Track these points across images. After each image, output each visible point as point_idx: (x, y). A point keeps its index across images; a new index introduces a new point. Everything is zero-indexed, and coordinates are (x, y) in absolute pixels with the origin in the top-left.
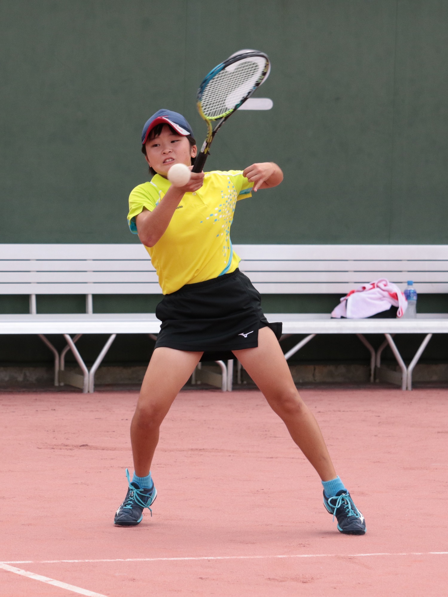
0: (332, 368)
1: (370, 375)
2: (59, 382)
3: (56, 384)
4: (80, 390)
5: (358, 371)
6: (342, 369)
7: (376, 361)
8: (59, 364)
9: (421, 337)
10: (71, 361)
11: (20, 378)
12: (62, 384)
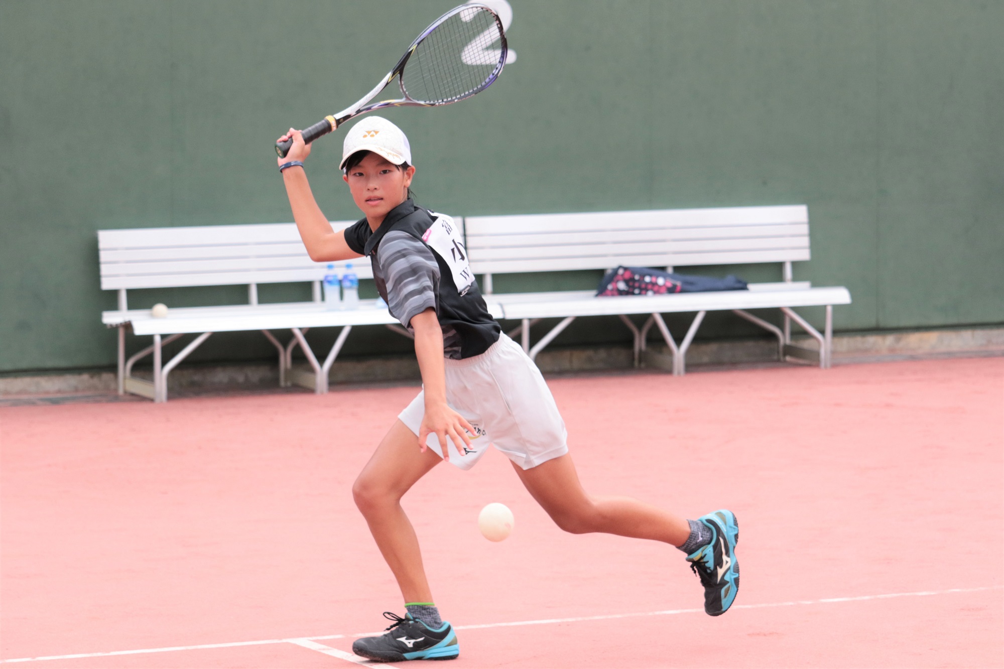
0: (590, 353)
1: (633, 359)
2: (286, 380)
3: (282, 383)
4: (310, 391)
5: (620, 354)
6: (602, 354)
7: (640, 343)
8: (285, 360)
9: (692, 315)
10: (299, 358)
11: (241, 378)
12: (289, 384)
